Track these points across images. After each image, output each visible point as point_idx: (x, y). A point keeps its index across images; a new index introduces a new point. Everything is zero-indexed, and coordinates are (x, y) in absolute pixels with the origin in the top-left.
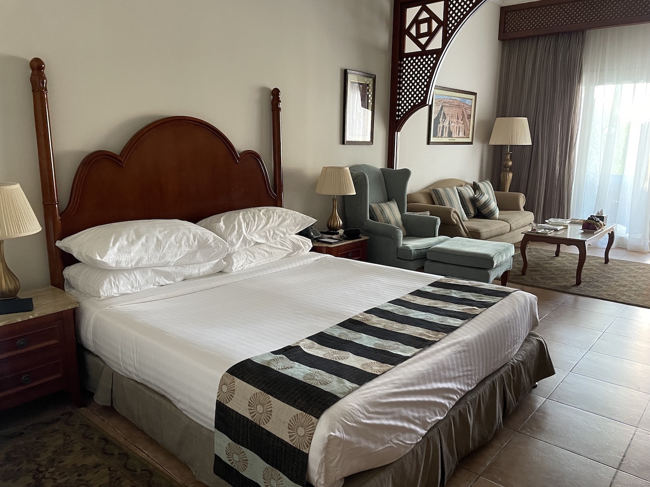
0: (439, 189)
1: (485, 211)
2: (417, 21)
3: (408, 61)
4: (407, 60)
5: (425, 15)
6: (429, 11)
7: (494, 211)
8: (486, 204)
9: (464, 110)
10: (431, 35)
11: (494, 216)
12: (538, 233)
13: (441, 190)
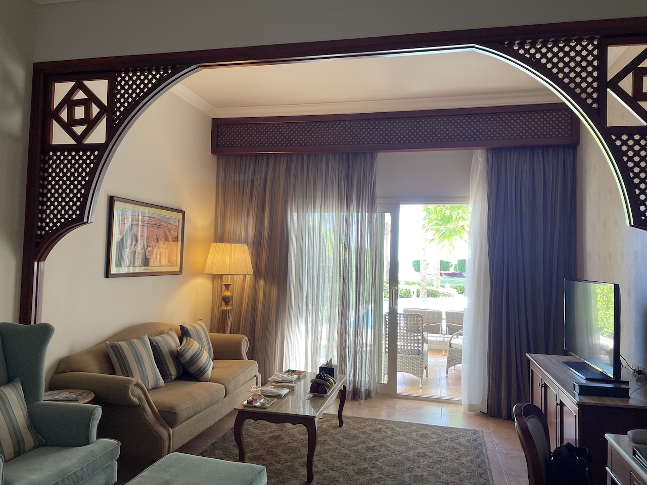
0: (120, 343)
1: (193, 369)
2: (69, 102)
3: (57, 156)
4: (55, 154)
5: (80, 95)
6: (86, 91)
7: (205, 368)
8: (195, 359)
9: (167, 231)
10: (90, 123)
11: (205, 375)
12: (255, 407)
13: (123, 344)
